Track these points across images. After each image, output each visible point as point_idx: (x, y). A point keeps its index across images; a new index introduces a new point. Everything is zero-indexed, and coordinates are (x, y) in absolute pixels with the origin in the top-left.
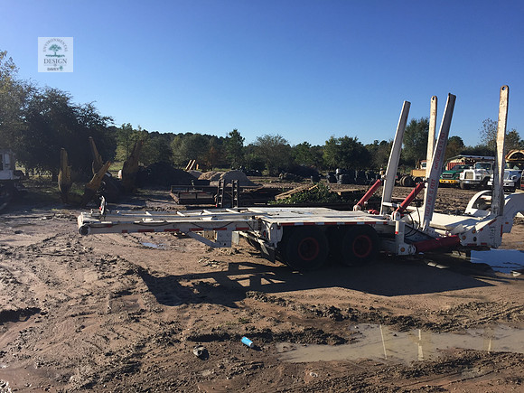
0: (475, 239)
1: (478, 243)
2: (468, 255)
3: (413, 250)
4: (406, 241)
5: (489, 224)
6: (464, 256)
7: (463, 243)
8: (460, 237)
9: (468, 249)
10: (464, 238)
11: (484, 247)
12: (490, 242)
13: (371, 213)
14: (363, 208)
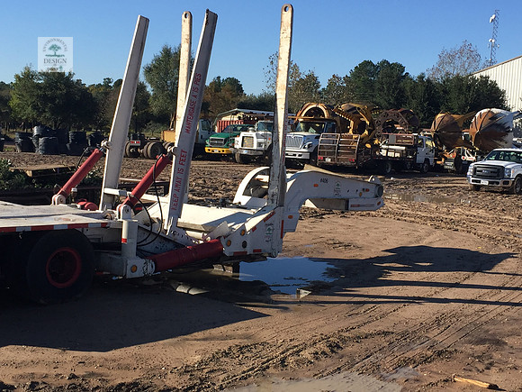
0: (244, 244)
1: (249, 250)
2: (236, 269)
3: (150, 269)
4: (141, 253)
5: (265, 220)
6: (229, 272)
7: (227, 251)
8: (223, 242)
9: (236, 260)
10: (229, 243)
11: (257, 256)
12: (265, 247)
13: (82, 207)
14: (68, 200)
